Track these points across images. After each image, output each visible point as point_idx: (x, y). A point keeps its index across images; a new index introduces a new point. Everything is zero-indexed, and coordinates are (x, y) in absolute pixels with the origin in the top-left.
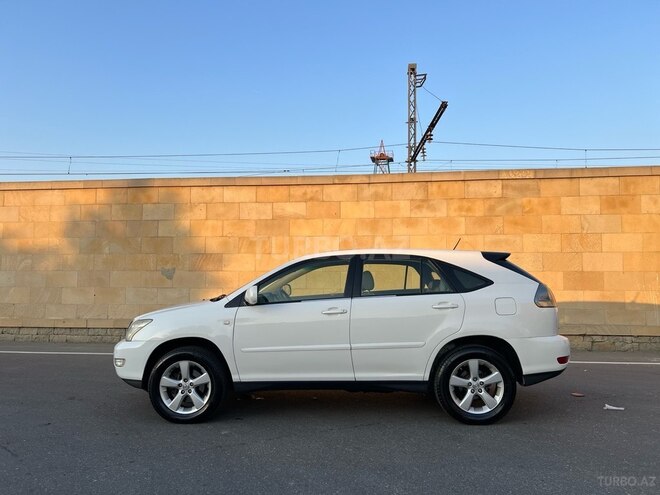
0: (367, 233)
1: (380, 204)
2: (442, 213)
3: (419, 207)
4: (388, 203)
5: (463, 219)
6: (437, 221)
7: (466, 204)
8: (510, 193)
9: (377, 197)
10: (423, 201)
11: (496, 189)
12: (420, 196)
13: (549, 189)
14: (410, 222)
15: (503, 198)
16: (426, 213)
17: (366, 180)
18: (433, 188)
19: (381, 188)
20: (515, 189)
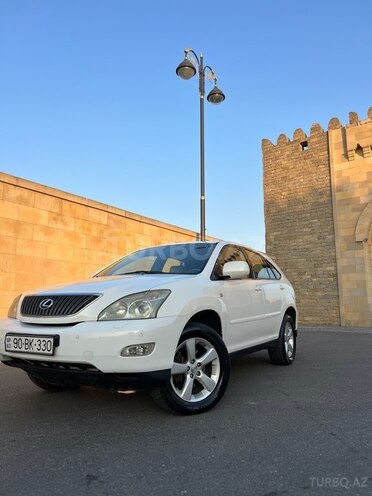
0: (11, 234)
1: (23, 208)
2: (71, 228)
3: (55, 219)
4: (31, 209)
5: (84, 236)
6: (68, 234)
7: (87, 225)
8: (112, 223)
9: (21, 201)
10: (58, 214)
11: (104, 218)
12: (56, 210)
13: (132, 225)
14: (48, 231)
15: (107, 226)
16: (59, 225)
17: (14, 182)
18: (66, 205)
19: (26, 193)
20: (115, 221)
